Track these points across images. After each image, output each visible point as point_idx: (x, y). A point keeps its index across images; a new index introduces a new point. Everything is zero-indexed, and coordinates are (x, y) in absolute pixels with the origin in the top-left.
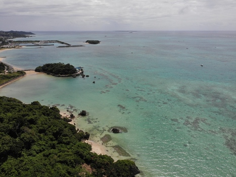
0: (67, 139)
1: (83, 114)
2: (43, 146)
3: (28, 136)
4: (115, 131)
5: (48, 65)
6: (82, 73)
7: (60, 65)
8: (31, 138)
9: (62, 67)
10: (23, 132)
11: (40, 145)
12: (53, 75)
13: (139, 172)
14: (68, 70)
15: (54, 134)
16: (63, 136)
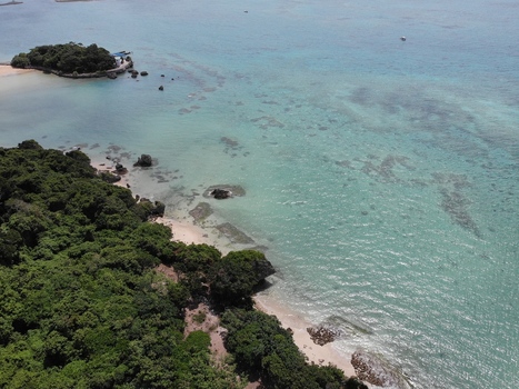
0: (116, 218)
1: (145, 163)
2: (65, 238)
3: (27, 219)
4: (219, 194)
5: (42, 50)
6: (131, 66)
7: (73, 49)
8: (34, 222)
9: (77, 53)
11: (59, 235)
12: (60, 75)
13: (273, 272)
14: (96, 61)
15: (85, 211)
16: (106, 213)
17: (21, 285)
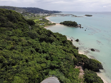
2: (57, 44)
3: (52, 38)
4: (93, 50)
6: (80, 26)
8: (53, 39)
9: (71, 22)
10: (51, 36)
11: (56, 43)
12: (67, 26)
13: (103, 69)
14: (74, 24)
15: (62, 42)
17: (46, 45)
